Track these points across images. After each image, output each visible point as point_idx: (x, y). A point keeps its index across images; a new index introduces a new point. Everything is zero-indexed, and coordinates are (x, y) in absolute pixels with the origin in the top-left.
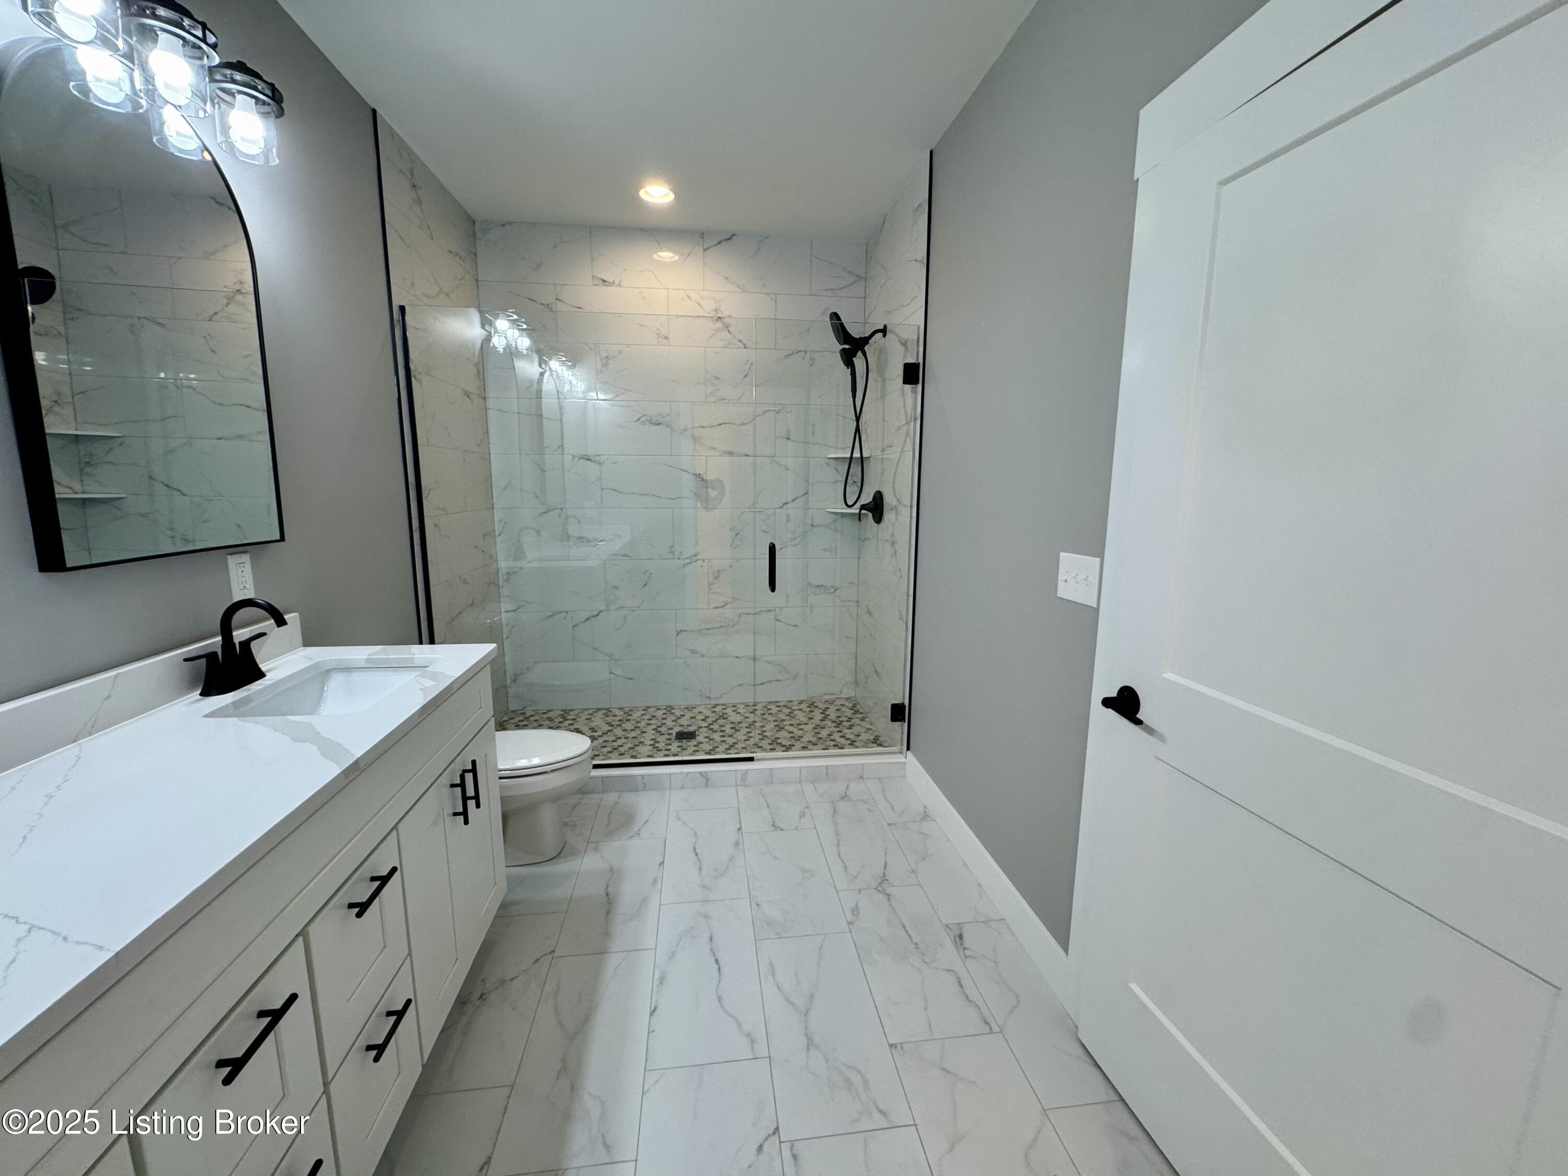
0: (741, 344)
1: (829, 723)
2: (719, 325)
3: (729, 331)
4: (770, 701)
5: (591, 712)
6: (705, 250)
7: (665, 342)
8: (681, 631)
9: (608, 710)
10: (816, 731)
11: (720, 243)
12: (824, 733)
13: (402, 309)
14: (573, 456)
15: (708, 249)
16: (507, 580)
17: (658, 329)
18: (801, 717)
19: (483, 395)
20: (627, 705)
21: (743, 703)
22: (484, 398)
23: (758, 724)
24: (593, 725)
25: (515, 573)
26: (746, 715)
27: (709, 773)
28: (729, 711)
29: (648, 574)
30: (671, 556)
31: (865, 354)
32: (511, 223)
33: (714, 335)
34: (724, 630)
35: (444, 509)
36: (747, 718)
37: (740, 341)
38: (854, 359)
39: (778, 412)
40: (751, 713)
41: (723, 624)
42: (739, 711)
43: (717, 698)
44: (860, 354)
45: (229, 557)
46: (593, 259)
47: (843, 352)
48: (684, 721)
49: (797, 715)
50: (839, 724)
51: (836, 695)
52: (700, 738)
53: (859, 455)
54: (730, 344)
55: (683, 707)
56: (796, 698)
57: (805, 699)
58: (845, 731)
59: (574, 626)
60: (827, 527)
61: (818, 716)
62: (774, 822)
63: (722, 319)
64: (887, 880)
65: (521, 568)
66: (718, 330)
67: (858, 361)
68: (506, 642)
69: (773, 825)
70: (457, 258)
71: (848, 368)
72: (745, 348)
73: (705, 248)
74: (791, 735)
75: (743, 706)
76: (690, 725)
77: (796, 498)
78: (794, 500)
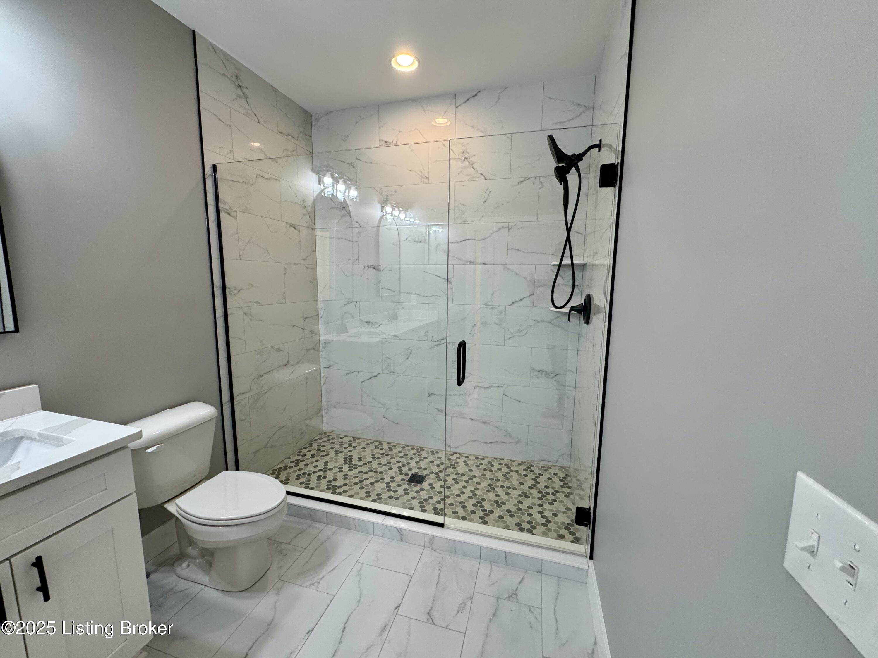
0: (482, 177)
1: (534, 492)
2: (466, 163)
3: (473, 168)
4: (496, 457)
5: (369, 442)
6: (457, 107)
7: (426, 181)
8: (431, 394)
9: (381, 443)
10: (520, 499)
11: (468, 100)
12: (527, 503)
13: (214, 167)
14: (365, 266)
15: (458, 106)
16: (324, 347)
17: (421, 172)
18: (515, 479)
19: (313, 227)
20: (394, 441)
21: (474, 455)
22: (314, 229)
23: (476, 480)
24: (363, 454)
25: (329, 343)
26: (472, 468)
28: (461, 462)
29: (410, 351)
30: (426, 338)
31: (578, 170)
32: (331, 112)
33: (461, 172)
34: (463, 397)
36: (471, 470)
37: (482, 174)
38: (567, 175)
39: (511, 229)
40: (477, 466)
41: (462, 393)
42: (468, 462)
43: (455, 448)
44: (573, 170)
46: (380, 128)
47: (557, 169)
48: (423, 465)
49: (512, 476)
50: (543, 495)
51: (553, 463)
52: (425, 485)
53: (570, 262)
54: (473, 177)
55: (430, 450)
56: (519, 458)
57: (525, 461)
58: (547, 506)
59: (362, 382)
60: (551, 322)
61: (529, 482)
62: (431, 609)
63: (468, 159)
65: (332, 340)
66: (465, 168)
67: (572, 177)
68: (323, 387)
69: (429, 614)
70: (290, 138)
71: (561, 184)
72: (486, 179)
73: (457, 105)
74: (497, 499)
75: (474, 458)
76: (425, 469)
77: (524, 298)
78: (521, 300)
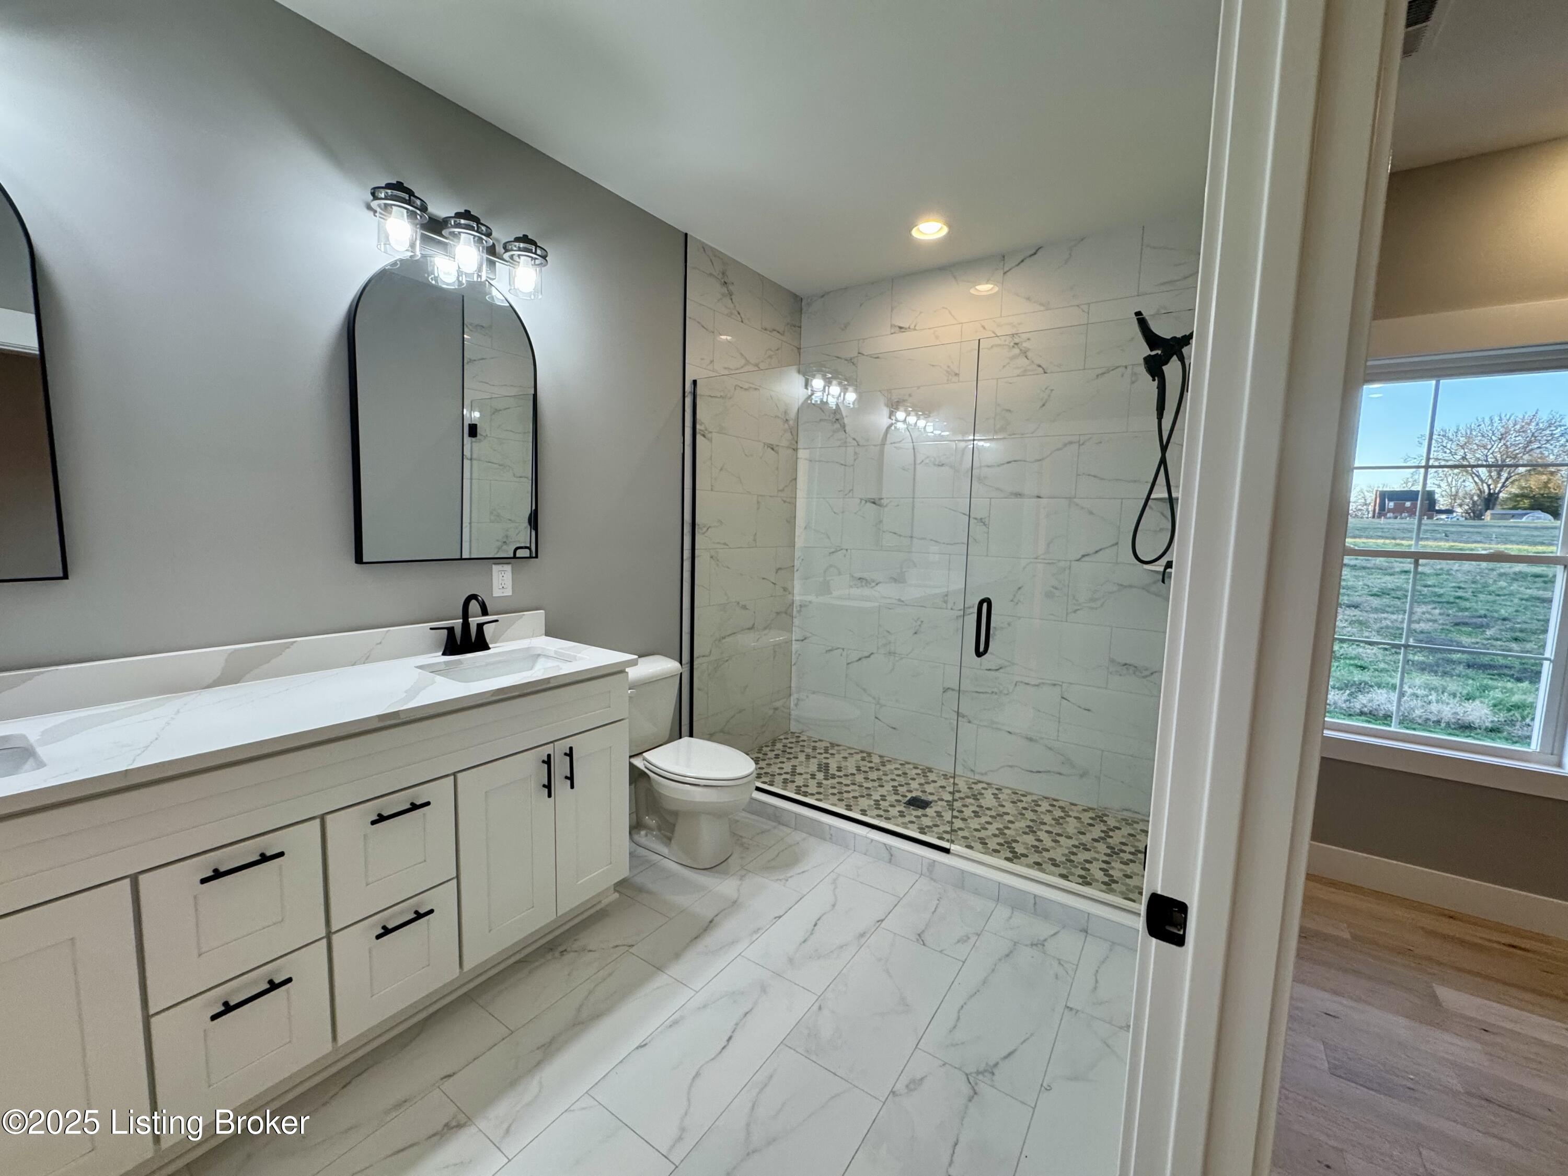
0: (1040, 369)
1: (1102, 847)
2: (1016, 351)
3: (1026, 357)
4: (1045, 795)
5: (852, 751)
6: (1005, 273)
7: (955, 379)
8: (948, 688)
9: (869, 754)
10: (1075, 850)
11: (1022, 261)
12: (1082, 856)
13: (695, 382)
14: (861, 499)
15: (1007, 271)
16: (799, 612)
17: (949, 367)
18: (1071, 826)
19: (795, 447)
20: (888, 754)
21: (1011, 789)
22: (796, 450)
23: (1007, 818)
24: (843, 764)
25: (805, 606)
26: (1004, 803)
27: (893, 849)
28: (988, 794)
29: (919, 623)
30: (944, 605)
31: (1182, 359)
32: (828, 293)
33: (1009, 363)
34: (996, 697)
35: (725, 544)
36: (1003, 806)
37: (1040, 366)
38: (1164, 368)
39: (1083, 444)
40: (1013, 802)
41: (995, 690)
42: (999, 796)
43: (982, 774)
44: (1175, 358)
45: (494, 566)
46: (892, 309)
47: (1147, 360)
48: (929, 788)
49: (1067, 822)
50: (1113, 852)
51: (1143, 815)
52: (930, 811)
53: (1166, 495)
54: (1025, 371)
55: (942, 773)
56: (1084, 802)
57: (1095, 807)
58: (1117, 865)
59: (848, 664)
60: (1145, 588)
61: (1096, 832)
62: (923, 931)
63: (1019, 345)
64: (993, 1074)
65: (810, 602)
66: (1014, 358)
67: (1172, 369)
68: (794, 668)
69: (919, 935)
70: (775, 333)
71: (1154, 380)
72: (1045, 373)
73: (1005, 270)
74: (1037, 843)
75: (1010, 792)
76: (931, 794)
77: (1101, 550)
78: (1097, 552)
